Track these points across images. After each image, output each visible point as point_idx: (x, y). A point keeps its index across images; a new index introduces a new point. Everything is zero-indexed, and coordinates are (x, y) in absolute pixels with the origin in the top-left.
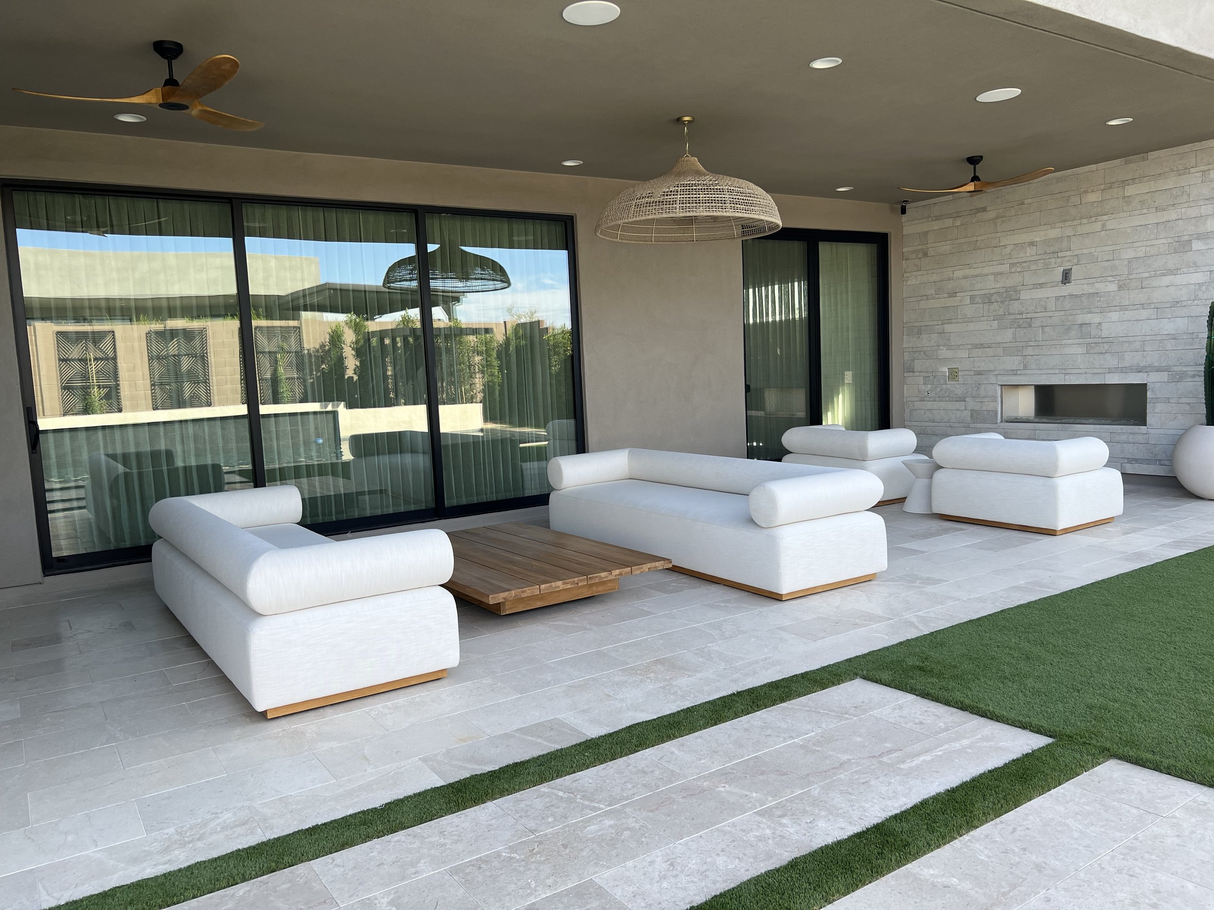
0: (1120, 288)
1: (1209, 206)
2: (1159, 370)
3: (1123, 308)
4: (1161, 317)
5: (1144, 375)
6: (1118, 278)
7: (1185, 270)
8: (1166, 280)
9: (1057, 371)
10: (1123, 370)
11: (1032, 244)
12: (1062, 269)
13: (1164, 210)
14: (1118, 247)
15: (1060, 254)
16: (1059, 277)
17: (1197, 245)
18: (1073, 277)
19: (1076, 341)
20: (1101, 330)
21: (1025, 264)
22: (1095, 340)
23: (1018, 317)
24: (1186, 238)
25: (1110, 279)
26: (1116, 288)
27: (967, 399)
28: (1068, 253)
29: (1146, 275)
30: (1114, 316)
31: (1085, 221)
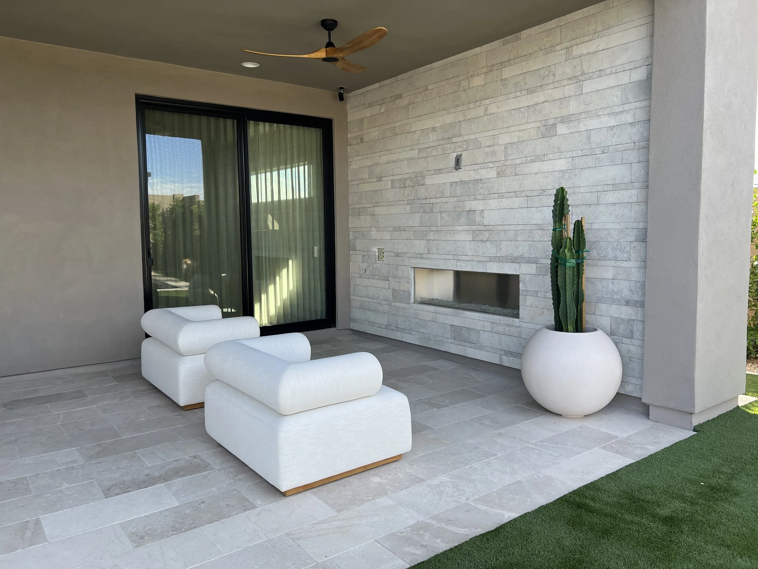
0: (499, 174)
1: (572, 86)
2: (529, 261)
3: (501, 196)
4: (531, 206)
5: (517, 266)
6: (497, 164)
7: (551, 156)
8: (535, 167)
9: (451, 257)
10: (500, 260)
11: (434, 129)
12: (454, 155)
13: (534, 92)
14: (497, 132)
15: (454, 140)
16: (453, 163)
17: (562, 129)
18: (463, 162)
19: (465, 228)
20: (483, 218)
21: (428, 150)
22: (479, 228)
23: (424, 202)
24: (551, 122)
25: (491, 165)
26: (495, 175)
27: (390, 279)
28: (459, 139)
29: (518, 161)
30: (493, 203)
31: (472, 106)
